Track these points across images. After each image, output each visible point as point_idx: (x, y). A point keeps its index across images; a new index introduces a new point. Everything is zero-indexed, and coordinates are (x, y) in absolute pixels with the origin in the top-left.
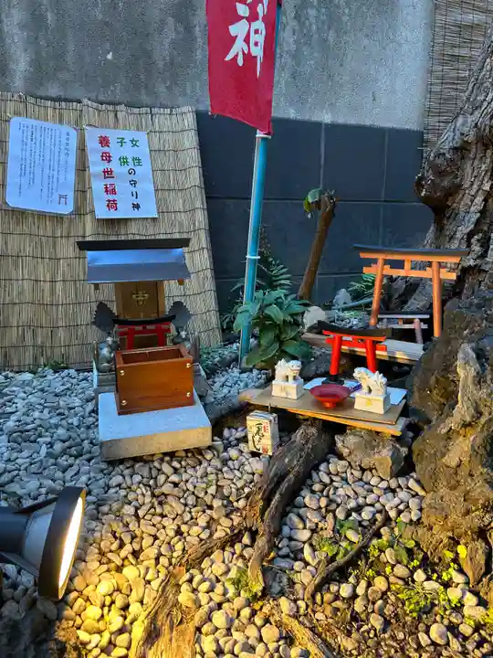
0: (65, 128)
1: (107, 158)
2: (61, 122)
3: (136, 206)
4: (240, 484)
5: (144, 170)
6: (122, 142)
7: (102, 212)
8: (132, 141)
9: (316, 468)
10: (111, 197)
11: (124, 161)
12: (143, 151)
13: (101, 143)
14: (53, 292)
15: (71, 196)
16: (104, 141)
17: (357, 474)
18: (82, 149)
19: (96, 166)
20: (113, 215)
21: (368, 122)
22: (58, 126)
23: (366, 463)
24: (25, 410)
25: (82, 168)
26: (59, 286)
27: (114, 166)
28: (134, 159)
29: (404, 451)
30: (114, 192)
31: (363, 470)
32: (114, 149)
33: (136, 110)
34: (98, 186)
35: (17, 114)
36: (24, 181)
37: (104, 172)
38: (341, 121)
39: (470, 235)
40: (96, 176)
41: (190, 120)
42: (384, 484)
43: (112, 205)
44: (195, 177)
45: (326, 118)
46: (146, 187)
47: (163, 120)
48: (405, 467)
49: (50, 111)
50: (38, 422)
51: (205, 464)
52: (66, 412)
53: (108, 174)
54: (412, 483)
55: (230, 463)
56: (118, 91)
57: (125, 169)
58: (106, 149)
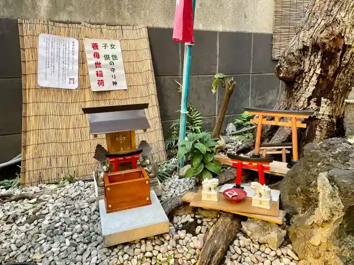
0: (72, 39)
1: (97, 55)
2: (69, 36)
3: (115, 83)
4: (188, 256)
5: (119, 62)
6: (105, 46)
7: (95, 87)
8: (111, 45)
9: (232, 243)
10: (101, 78)
11: (107, 57)
12: (118, 51)
13: (93, 47)
14: (67, 135)
15: (76, 78)
16: (95, 46)
17: (257, 246)
18: (82, 51)
19: (91, 61)
20: (101, 89)
21: (242, 30)
22: (67, 39)
23: (262, 239)
24: (54, 211)
25: (82, 61)
26: (71, 131)
27: (102, 60)
28: (113, 56)
29: (284, 232)
30: (102, 75)
31: (260, 244)
32: (102, 51)
33: (113, 28)
34: (92, 72)
35: (44, 32)
36: (49, 71)
37: (96, 64)
38: (228, 30)
39: (310, 98)
40: (91, 66)
41: (144, 33)
42: (273, 253)
43: (101, 83)
44: (148, 65)
45: (220, 28)
46: (120, 72)
47: (128, 32)
48: (286, 241)
49: (62, 29)
50: (63, 220)
51: (166, 243)
52: (80, 212)
53: (98, 65)
54: (290, 252)
55: (180, 241)
56: (102, 16)
57: (108, 62)
58: (96, 51)
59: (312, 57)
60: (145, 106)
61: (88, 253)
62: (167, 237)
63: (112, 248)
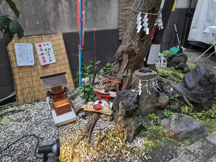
0: (29, 44)
1: (42, 50)
2: (28, 42)
3: (51, 60)
4: (83, 127)
5: (52, 50)
6: (45, 45)
7: (42, 63)
8: (47, 44)
9: (97, 121)
10: (44, 60)
11: (46, 50)
12: (50, 46)
13: (39, 46)
14: (33, 84)
15: (33, 61)
16: (40, 46)
17: (104, 122)
18: (34, 48)
19: (39, 53)
20: (45, 64)
22: (27, 44)
23: (106, 119)
24: (35, 116)
25: (35, 53)
26: (34, 82)
27: (44, 52)
28: (48, 49)
29: (112, 117)
30: (45, 58)
31: (105, 121)
32: (43, 48)
33: (47, 36)
34: (40, 57)
35: (16, 42)
36: (21, 59)
37: (41, 54)
38: (99, 29)
40: (40, 55)
41: (61, 37)
42: (109, 123)
43: (45, 61)
44: (64, 51)
45: (95, 29)
46: (52, 55)
47: (54, 37)
48: (112, 120)
49: (24, 40)
50: (39, 119)
51: (76, 123)
52: (44, 115)
53: (42, 54)
54: (113, 122)
55: (81, 122)
56: (41, 31)
57: (47, 52)
58: (41, 48)
59: (126, 55)
60: (65, 73)
61: (51, 129)
62: (77, 121)
63: (59, 127)
